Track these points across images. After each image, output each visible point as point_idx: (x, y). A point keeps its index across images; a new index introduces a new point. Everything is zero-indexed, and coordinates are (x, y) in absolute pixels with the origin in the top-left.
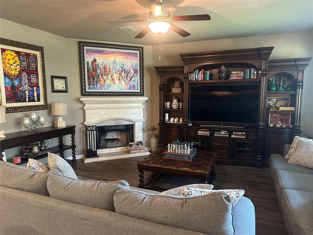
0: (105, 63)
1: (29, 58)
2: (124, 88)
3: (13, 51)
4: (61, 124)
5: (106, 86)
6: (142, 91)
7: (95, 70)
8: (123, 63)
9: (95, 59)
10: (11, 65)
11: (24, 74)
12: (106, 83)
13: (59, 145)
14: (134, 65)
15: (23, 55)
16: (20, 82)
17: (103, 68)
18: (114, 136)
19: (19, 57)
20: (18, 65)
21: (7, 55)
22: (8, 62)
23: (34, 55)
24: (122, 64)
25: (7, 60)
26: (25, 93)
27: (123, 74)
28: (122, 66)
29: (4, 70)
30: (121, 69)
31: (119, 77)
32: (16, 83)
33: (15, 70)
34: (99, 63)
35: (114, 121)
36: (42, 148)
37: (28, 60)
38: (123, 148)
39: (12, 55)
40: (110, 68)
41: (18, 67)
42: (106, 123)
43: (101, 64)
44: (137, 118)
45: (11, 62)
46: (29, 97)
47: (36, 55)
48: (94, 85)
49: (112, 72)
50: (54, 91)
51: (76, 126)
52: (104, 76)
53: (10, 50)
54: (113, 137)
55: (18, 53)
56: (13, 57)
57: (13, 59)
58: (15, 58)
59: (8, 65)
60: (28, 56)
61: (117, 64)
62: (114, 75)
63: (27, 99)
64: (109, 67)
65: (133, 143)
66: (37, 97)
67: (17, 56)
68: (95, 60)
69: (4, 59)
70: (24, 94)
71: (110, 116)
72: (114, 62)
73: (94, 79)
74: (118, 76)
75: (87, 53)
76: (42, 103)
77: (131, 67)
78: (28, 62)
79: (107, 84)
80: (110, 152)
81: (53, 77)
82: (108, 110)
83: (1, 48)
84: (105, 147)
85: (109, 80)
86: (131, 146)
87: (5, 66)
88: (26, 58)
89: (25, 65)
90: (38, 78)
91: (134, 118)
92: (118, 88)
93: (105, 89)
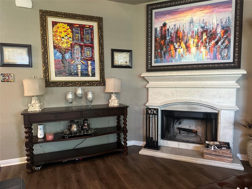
0: (177, 26)
1: (84, 30)
2: (204, 58)
3: (65, 23)
4: (112, 103)
5: (177, 57)
6: (236, 60)
7: (163, 37)
8: (205, 21)
9: (165, 23)
10: (62, 38)
11: (77, 47)
12: (177, 53)
13: (117, 126)
14: (224, 21)
15: (77, 27)
16: (71, 56)
17: (174, 32)
18: (191, 125)
19: (72, 29)
20: (70, 37)
21: (58, 28)
22: (59, 35)
23: (90, 26)
24: (203, 23)
25: (58, 34)
26: (78, 67)
27: (205, 37)
28: (203, 25)
29: (54, 44)
30: (201, 30)
31: (198, 42)
32: (67, 56)
33: (67, 43)
34: (170, 27)
35: (186, 106)
36: (84, 127)
37: (82, 32)
38: (198, 145)
39: (64, 28)
40: (184, 32)
41: (71, 39)
42: (174, 106)
43: (172, 28)
44: (224, 105)
45: (63, 34)
46: (81, 72)
47: (93, 26)
48: (161, 57)
49: (187, 36)
50: (113, 66)
51: (128, 107)
52: (175, 44)
53: (62, 23)
54: (190, 127)
55: (71, 26)
56: (66, 30)
57: (65, 31)
58: (67, 31)
59: (59, 38)
60: (82, 28)
61: (195, 24)
62: (189, 40)
63: (79, 74)
64: (183, 30)
65: (212, 143)
66: (91, 72)
67: (70, 28)
68: (165, 25)
69: (55, 32)
70: (75, 67)
71: (179, 98)
72: (192, 22)
73: (162, 49)
74: (196, 40)
75: (155, 17)
76: (97, 78)
77: (218, 24)
78: (82, 35)
79: (179, 54)
80: (178, 147)
81: (113, 51)
82: (177, 89)
83: (52, 21)
84: (173, 139)
85: (181, 48)
86: (208, 146)
87: (56, 39)
88: (80, 30)
89: (79, 37)
90: (93, 52)
91: (218, 104)
92: (195, 58)
93: (176, 61)
